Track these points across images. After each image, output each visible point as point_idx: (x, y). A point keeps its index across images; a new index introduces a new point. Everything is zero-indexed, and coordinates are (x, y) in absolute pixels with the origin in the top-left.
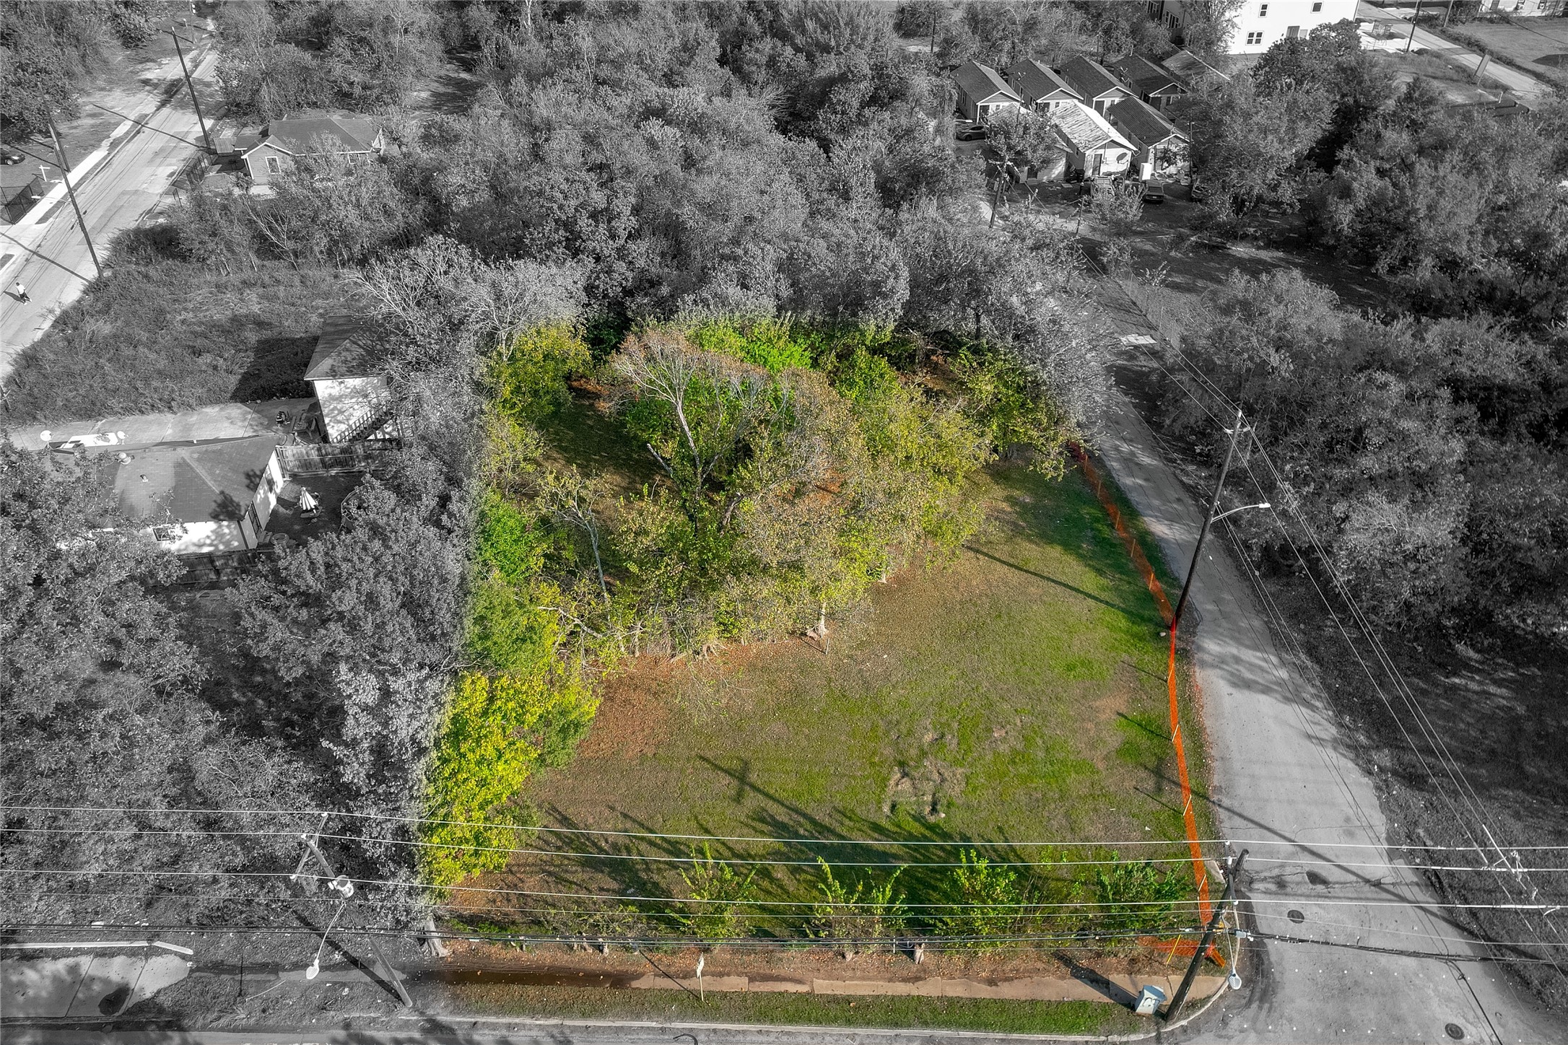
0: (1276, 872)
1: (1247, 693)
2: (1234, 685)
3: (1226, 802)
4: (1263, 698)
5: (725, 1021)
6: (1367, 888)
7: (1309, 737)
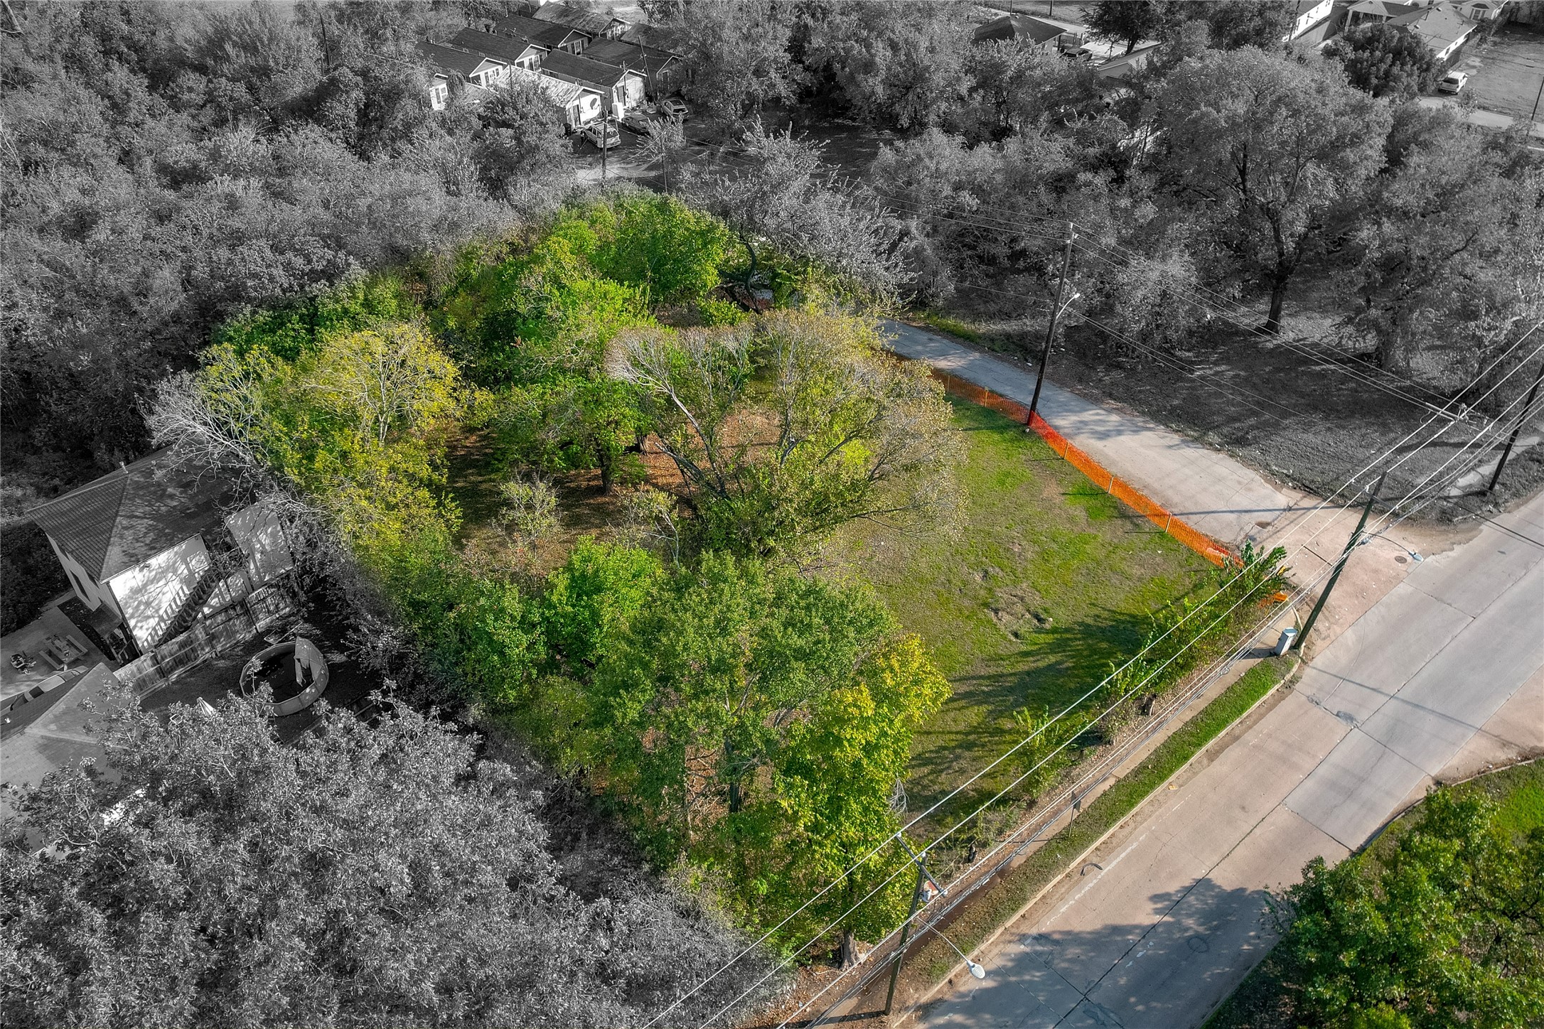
1: (1110, 439)
2: (1100, 439)
3: (1176, 511)
4: (1122, 438)
5: (1097, 837)
6: (1288, 514)
7: (1170, 447)
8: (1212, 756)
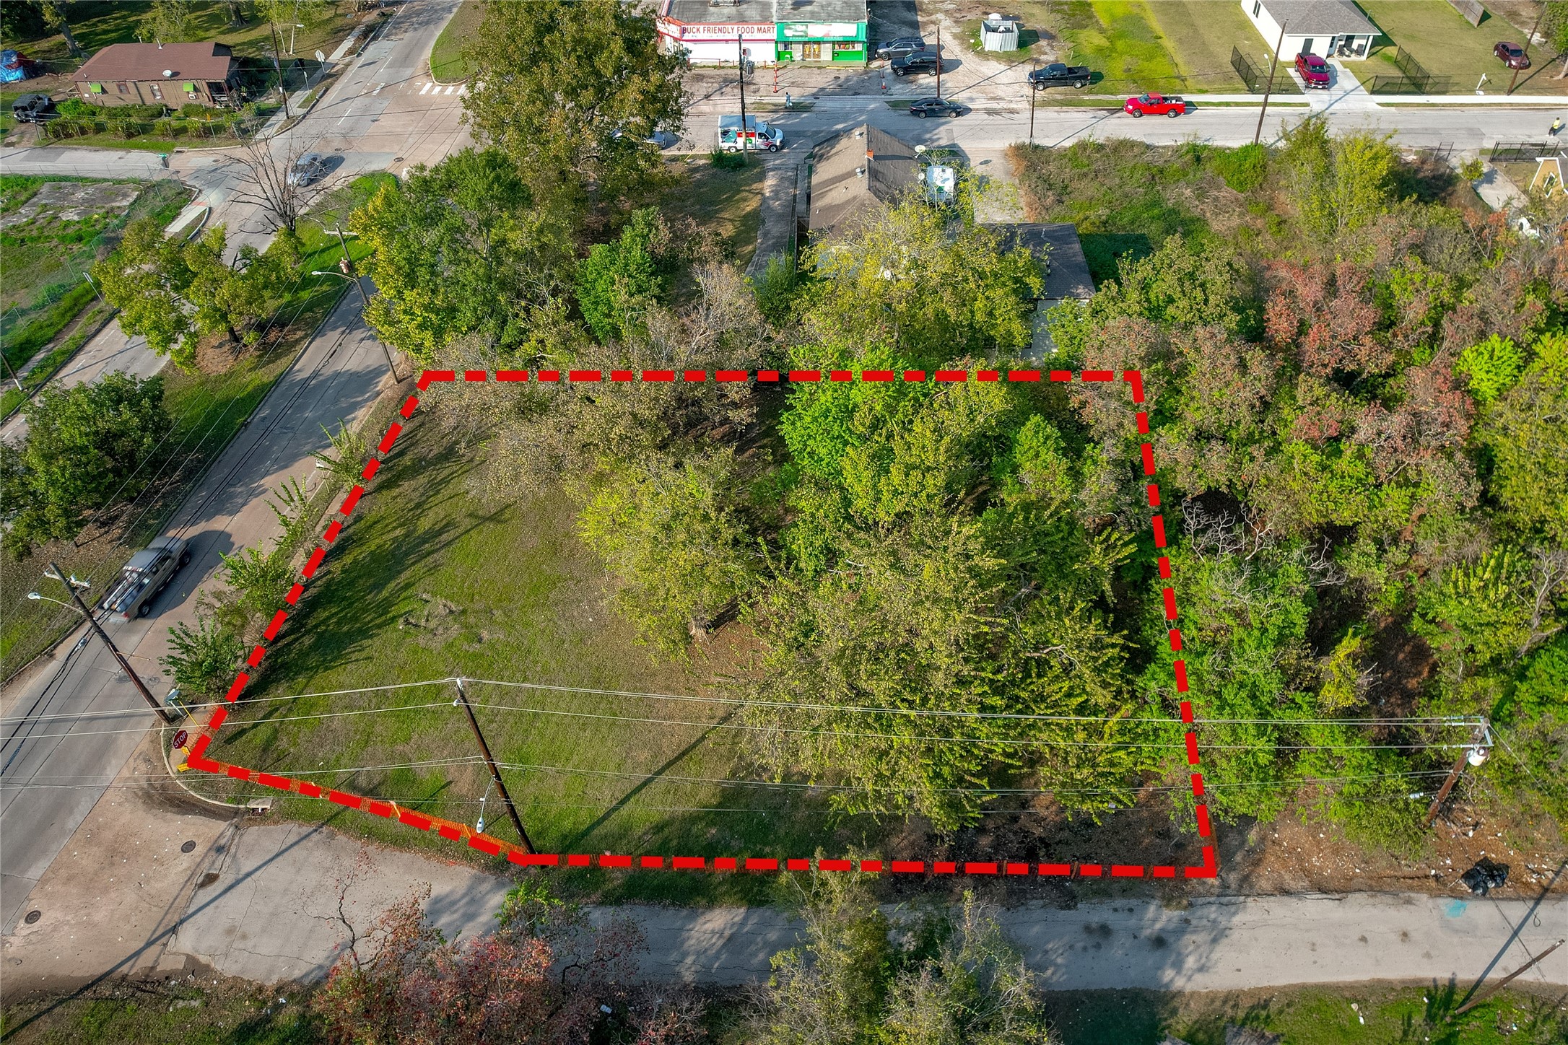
0: (233, 850)
3: (315, 837)
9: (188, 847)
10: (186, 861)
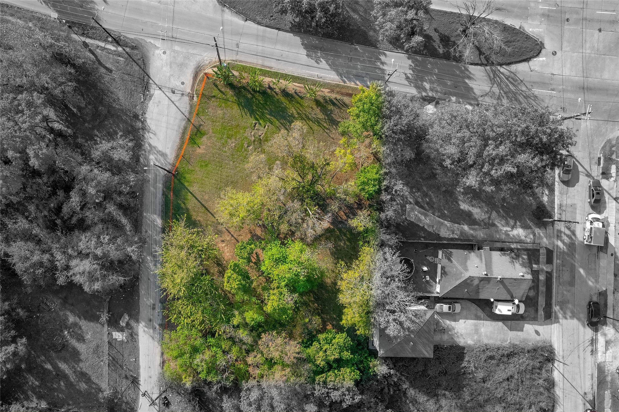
8: (271, 68)
9: (183, 83)
10: (179, 84)
